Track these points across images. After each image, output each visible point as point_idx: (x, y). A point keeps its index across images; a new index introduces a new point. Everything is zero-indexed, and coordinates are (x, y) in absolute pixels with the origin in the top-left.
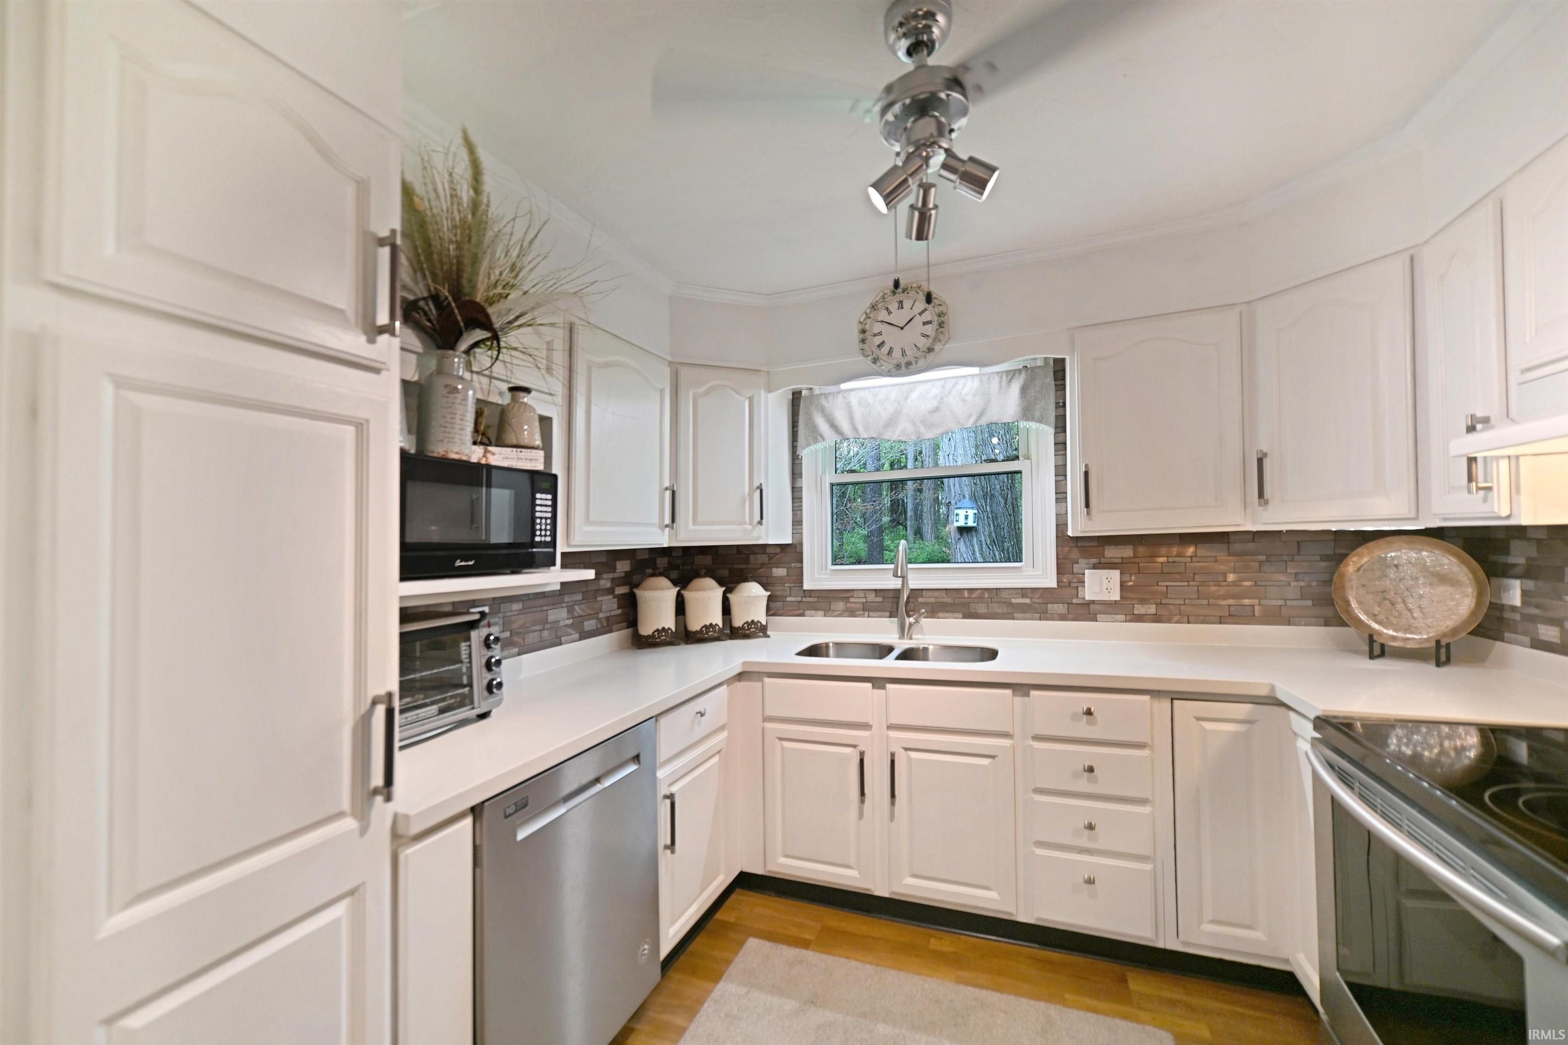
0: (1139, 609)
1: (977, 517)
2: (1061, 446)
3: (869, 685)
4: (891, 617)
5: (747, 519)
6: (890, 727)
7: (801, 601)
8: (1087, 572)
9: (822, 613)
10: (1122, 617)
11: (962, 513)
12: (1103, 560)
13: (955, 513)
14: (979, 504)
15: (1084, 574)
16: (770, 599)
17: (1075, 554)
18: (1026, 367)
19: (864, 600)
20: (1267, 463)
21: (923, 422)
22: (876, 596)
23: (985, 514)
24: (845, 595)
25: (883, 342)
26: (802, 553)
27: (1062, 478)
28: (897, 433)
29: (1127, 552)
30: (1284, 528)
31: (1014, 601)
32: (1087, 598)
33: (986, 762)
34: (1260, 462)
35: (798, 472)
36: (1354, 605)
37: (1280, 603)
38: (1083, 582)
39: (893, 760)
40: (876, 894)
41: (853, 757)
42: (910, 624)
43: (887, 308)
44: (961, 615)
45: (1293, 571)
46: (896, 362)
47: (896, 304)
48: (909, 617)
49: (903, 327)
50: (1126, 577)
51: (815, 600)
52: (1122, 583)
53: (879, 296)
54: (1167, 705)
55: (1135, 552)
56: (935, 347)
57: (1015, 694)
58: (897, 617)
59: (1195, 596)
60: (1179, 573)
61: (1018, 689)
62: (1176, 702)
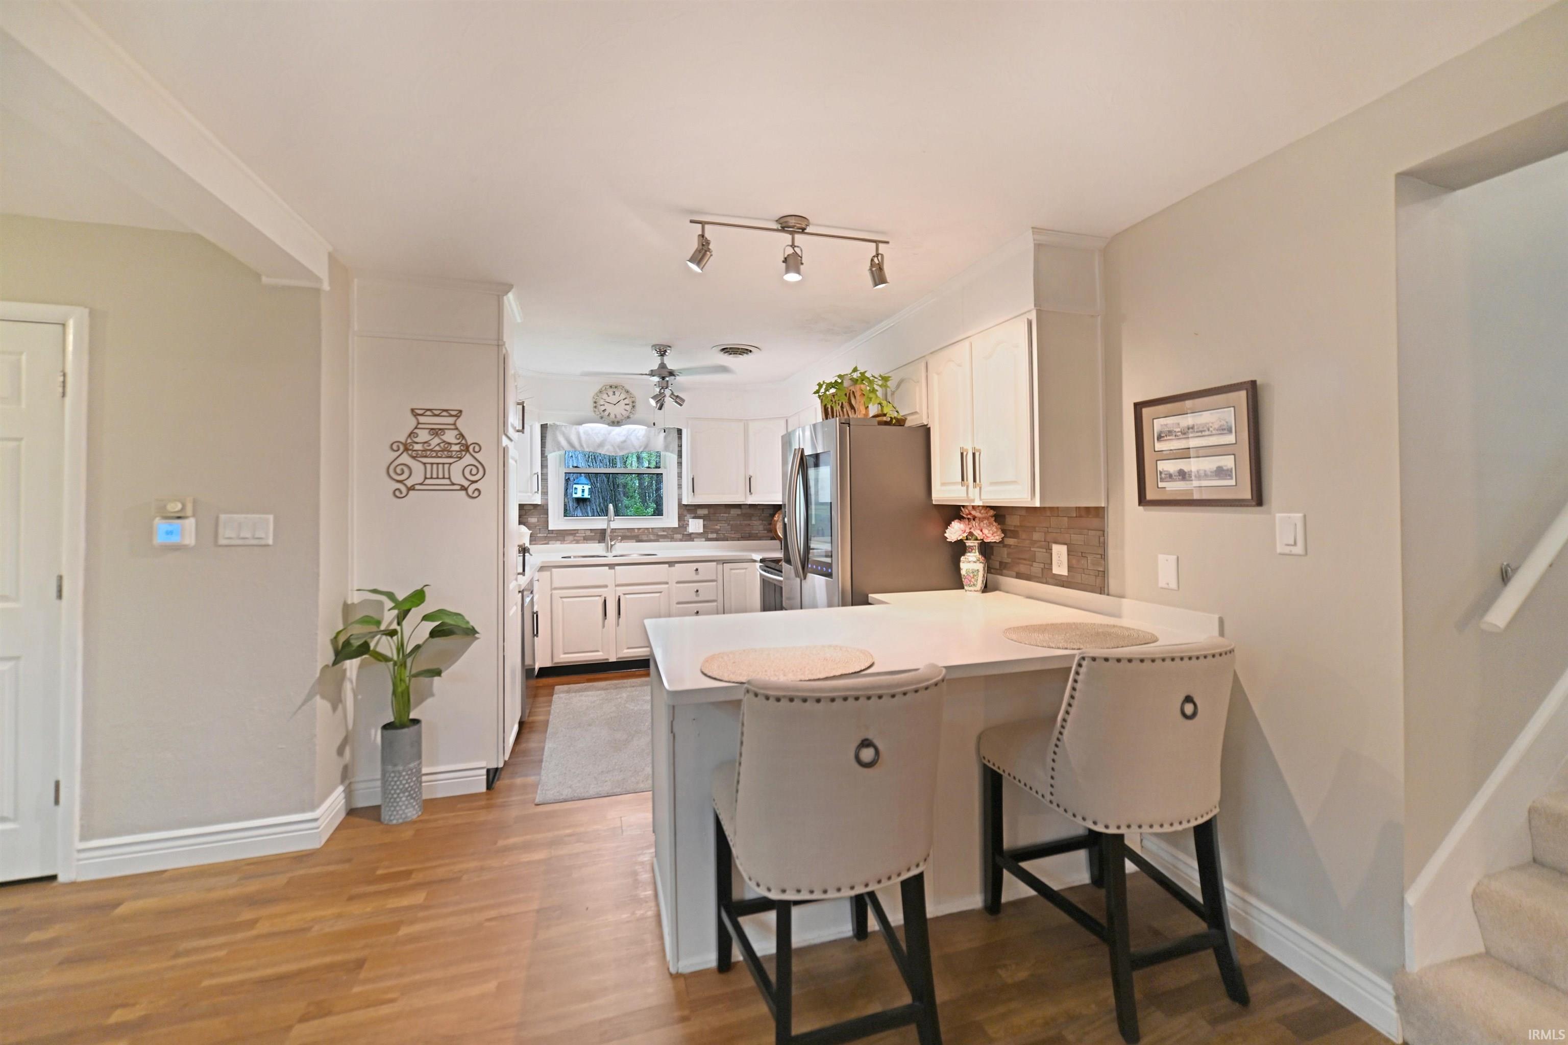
0: (710, 536)
1: (591, 491)
2: (680, 464)
3: (607, 568)
4: (599, 543)
5: (529, 490)
6: (617, 586)
7: (547, 536)
8: (690, 520)
9: (560, 542)
10: (704, 539)
11: (580, 487)
12: (696, 515)
13: (574, 487)
14: (592, 481)
15: (688, 521)
16: (531, 536)
17: (685, 513)
18: (665, 430)
19: (584, 535)
20: (751, 479)
21: (618, 447)
22: (591, 532)
24: (573, 533)
25: (605, 409)
26: (548, 510)
27: (680, 478)
28: (605, 451)
29: (705, 512)
30: (757, 503)
31: (659, 534)
32: (690, 532)
33: (658, 595)
34: (750, 479)
35: (545, 465)
36: (778, 531)
37: (757, 532)
38: (688, 525)
39: (619, 600)
40: (610, 661)
41: (601, 600)
42: (612, 546)
43: (607, 394)
44: (635, 541)
45: (760, 520)
46: (612, 420)
47: (612, 393)
48: (611, 542)
49: (615, 405)
50: (705, 523)
51: (556, 535)
52: (704, 525)
53: (603, 387)
54: (722, 566)
55: (709, 512)
56: (631, 416)
57: (669, 566)
58: (604, 543)
59: (730, 530)
60: (725, 521)
61: (671, 564)
62: (724, 564)
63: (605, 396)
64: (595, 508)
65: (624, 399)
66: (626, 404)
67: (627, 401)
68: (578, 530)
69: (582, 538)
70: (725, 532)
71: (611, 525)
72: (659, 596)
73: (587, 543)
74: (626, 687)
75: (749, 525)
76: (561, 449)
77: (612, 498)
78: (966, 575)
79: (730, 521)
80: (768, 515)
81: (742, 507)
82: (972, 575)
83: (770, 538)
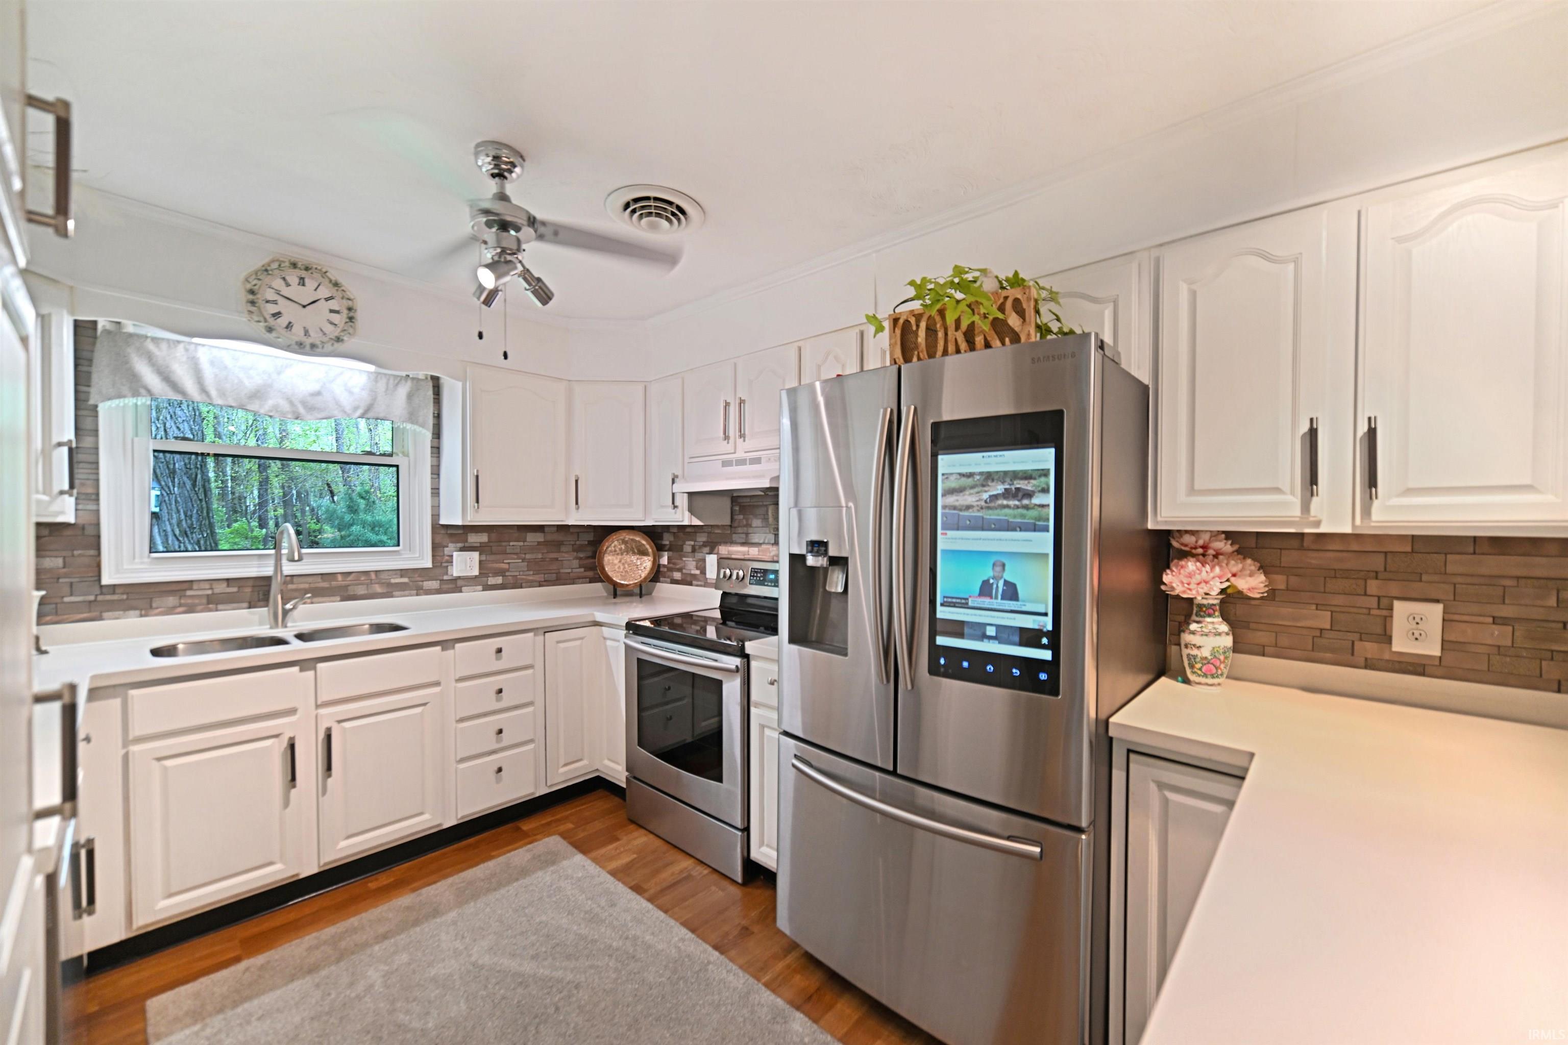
0: (492, 581)
2: (437, 450)
4: (250, 607)
6: (322, 706)
7: (98, 601)
8: (455, 554)
9: (137, 612)
10: (480, 588)
12: (467, 545)
14: (163, 483)
15: (452, 556)
17: (446, 540)
18: (408, 376)
19: (209, 592)
20: (580, 483)
22: (228, 586)
23: (173, 498)
24: (179, 588)
25: (279, 313)
26: (98, 534)
27: (436, 476)
29: (483, 538)
31: (393, 581)
32: (455, 575)
33: (418, 710)
34: (576, 482)
35: (88, 427)
36: (607, 567)
37: (569, 571)
38: (451, 562)
39: (328, 737)
40: (302, 876)
41: (278, 747)
42: (286, 613)
43: (284, 279)
44: (338, 598)
45: (574, 551)
46: (297, 339)
47: (297, 280)
48: (284, 604)
49: (304, 307)
50: (484, 558)
51: (125, 597)
52: (480, 562)
53: (273, 261)
54: (542, 637)
55: (489, 537)
56: (345, 338)
57: (443, 650)
58: (267, 606)
59: (526, 569)
60: (516, 554)
61: (446, 644)
62: (546, 634)
63: (278, 284)
64: (169, 529)
65: (327, 299)
66: (332, 311)
67: (334, 305)
68: (191, 582)
69: (204, 601)
70: (517, 574)
71: (284, 568)
72: (422, 713)
73: (217, 610)
74: (365, 945)
75: (557, 559)
76: (143, 391)
77: (202, 512)
78: (1210, 658)
79: (525, 554)
80: (586, 543)
81: (546, 529)
82: (1222, 658)
83: (588, 580)
